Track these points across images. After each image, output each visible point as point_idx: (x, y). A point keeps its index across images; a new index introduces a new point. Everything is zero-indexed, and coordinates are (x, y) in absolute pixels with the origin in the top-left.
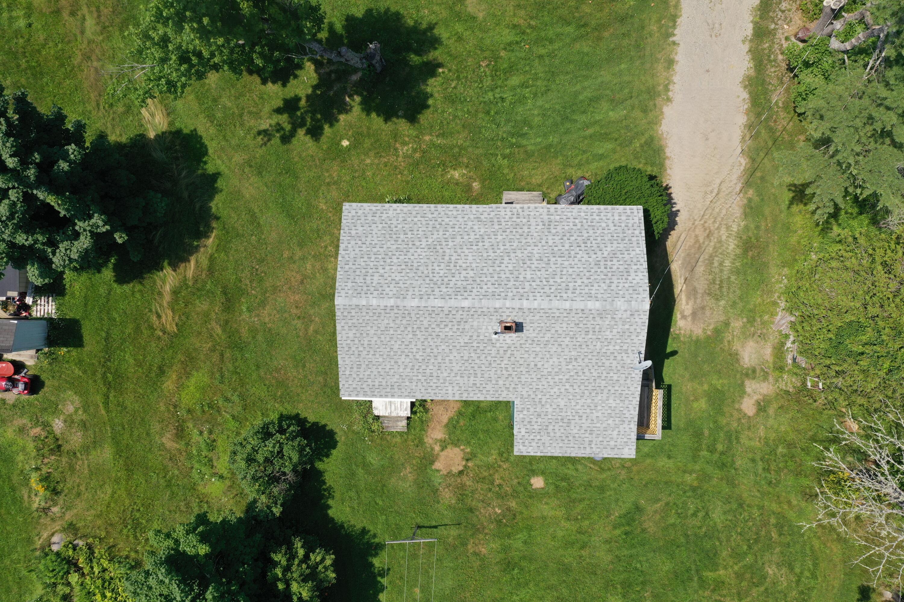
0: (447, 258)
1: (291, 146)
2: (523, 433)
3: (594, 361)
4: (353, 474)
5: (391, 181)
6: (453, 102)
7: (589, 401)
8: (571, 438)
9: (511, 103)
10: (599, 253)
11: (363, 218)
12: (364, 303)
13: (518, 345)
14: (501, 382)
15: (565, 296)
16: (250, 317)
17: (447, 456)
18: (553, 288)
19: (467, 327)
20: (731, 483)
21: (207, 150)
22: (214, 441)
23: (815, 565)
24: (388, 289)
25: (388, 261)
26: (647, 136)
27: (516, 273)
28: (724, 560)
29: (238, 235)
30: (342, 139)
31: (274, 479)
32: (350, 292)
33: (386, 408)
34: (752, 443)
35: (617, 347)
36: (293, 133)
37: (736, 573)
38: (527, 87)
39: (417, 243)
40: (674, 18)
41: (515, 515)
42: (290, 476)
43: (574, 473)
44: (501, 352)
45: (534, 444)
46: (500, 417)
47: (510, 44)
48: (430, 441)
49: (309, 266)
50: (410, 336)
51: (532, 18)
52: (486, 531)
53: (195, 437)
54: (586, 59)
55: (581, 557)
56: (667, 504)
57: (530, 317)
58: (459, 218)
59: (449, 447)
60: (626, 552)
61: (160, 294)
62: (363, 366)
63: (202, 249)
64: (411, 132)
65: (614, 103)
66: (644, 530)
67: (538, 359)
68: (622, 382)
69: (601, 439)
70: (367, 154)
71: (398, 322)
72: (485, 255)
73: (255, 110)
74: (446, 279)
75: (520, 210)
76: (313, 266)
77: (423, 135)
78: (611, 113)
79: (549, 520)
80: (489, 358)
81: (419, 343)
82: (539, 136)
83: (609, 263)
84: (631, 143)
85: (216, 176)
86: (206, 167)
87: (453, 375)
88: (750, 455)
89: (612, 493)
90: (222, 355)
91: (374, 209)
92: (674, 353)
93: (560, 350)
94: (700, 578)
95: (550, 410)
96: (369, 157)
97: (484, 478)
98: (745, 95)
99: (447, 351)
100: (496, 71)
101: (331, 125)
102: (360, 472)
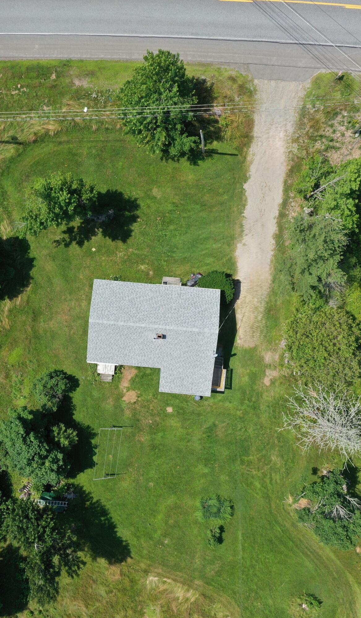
0: (136, 306)
1: (69, 249)
2: (163, 383)
3: (195, 353)
4: (86, 400)
5: (113, 268)
6: (143, 235)
7: (192, 370)
8: (183, 386)
9: (169, 237)
10: (200, 308)
11: (102, 286)
12: (101, 322)
13: (163, 344)
14: (155, 360)
15: (184, 325)
16: (44, 325)
17: (129, 395)
18: (180, 322)
19: (143, 335)
20: (258, 416)
21: (30, 247)
22: (23, 380)
23: (294, 457)
24: (111, 317)
25: (112, 305)
26: (229, 256)
27: (165, 314)
28: (253, 452)
29: (41, 287)
30: (92, 247)
31: (54, 396)
32: (95, 317)
33: (103, 370)
34: (268, 399)
35: (205, 348)
36: (70, 243)
37: (257, 458)
38: (177, 231)
39: (124, 299)
40: (244, 206)
41: (158, 424)
42: (60, 396)
43: (186, 407)
44: (156, 347)
45: (167, 388)
46: (155, 379)
47: (171, 211)
48: (122, 387)
49: (73, 304)
50: (119, 337)
51: (181, 200)
52: (144, 431)
53: (14, 378)
54: (204, 220)
55: (187, 446)
56: (228, 424)
57: (169, 333)
58: (143, 289)
59: (130, 390)
60: (208, 445)
61: (3, 311)
62: (98, 349)
63: (25, 292)
64: (124, 247)
65: (216, 241)
66: (216, 436)
67: (171, 351)
68: (206, 363)
69: (196, 387)
70: (103, 255)
71: (114, 331)
72: (152, 306)
73: (53, 231)
74: (135, 315)
75: (169, 288)
76: (75, 304)
77: (129, 248)
78: (214, 245)
79: (173, 427)
80: (151, 349)
81: (122, 341)
82: (181, 253)
83: (204, 313)
84: (222, 259)
85: (33, 260)
86: (29, 255)
87: (135, 355)
88: (267, 404)
89: (203, 417)
90: (30, 341)
91: (107, 282)
92: (235, 355)
93: (181, 347)
94: (241, 460)
95: (175, 373)
96: (104, 257)
97: (145, 406)
98: (274, 242)
99: (134, 345)
100: (164, 222)
101: (88, 241)
102: (89, 399)
